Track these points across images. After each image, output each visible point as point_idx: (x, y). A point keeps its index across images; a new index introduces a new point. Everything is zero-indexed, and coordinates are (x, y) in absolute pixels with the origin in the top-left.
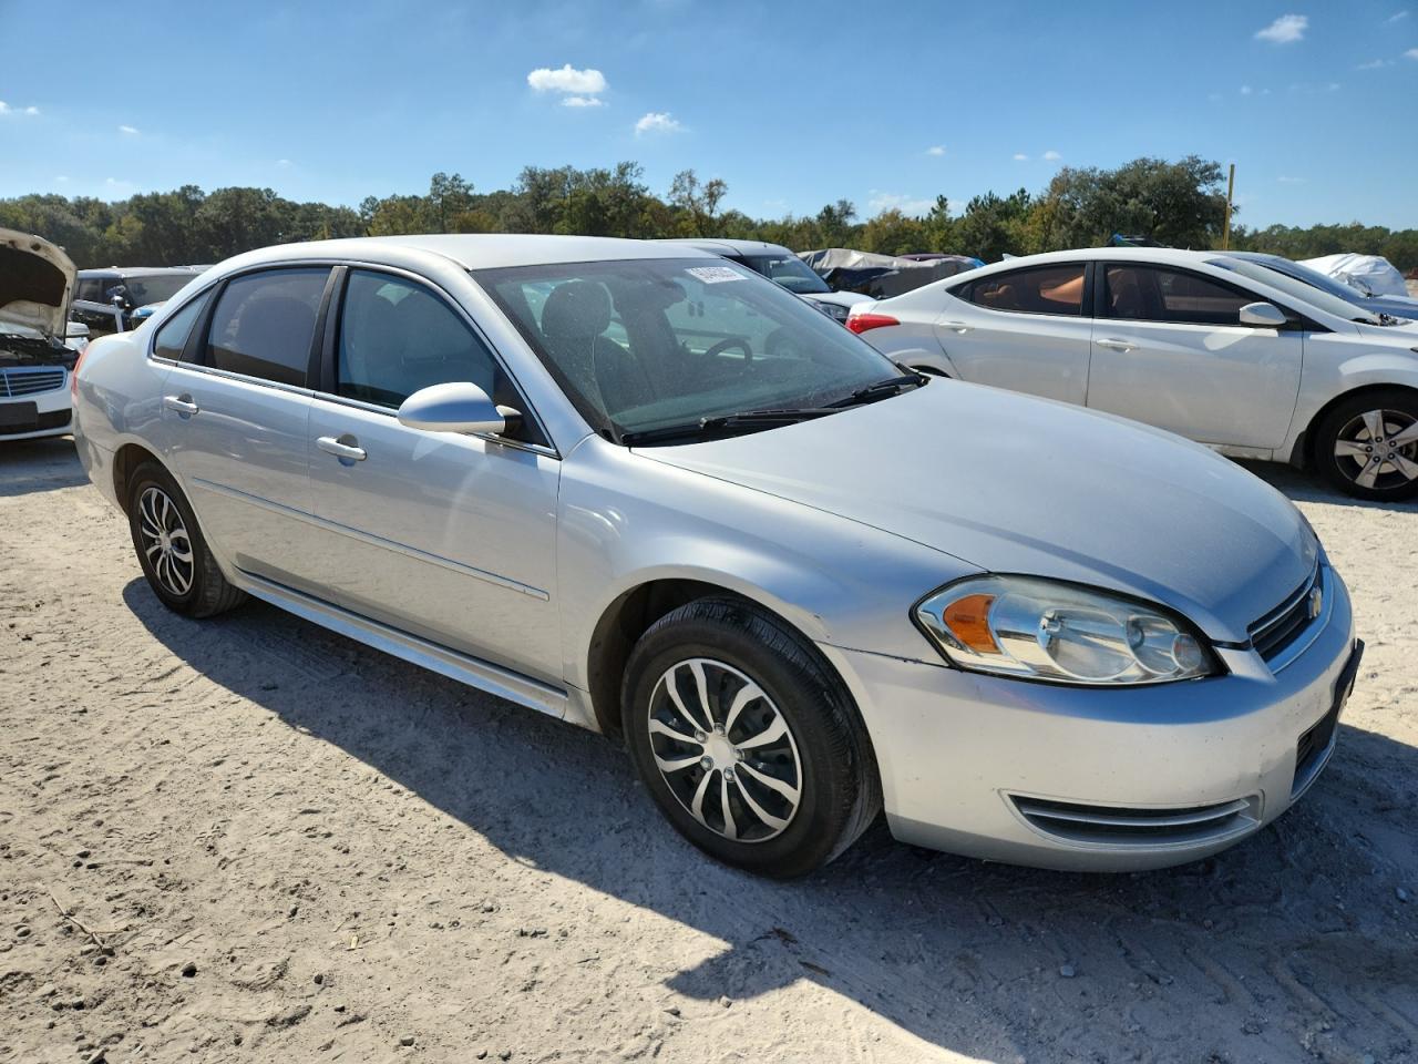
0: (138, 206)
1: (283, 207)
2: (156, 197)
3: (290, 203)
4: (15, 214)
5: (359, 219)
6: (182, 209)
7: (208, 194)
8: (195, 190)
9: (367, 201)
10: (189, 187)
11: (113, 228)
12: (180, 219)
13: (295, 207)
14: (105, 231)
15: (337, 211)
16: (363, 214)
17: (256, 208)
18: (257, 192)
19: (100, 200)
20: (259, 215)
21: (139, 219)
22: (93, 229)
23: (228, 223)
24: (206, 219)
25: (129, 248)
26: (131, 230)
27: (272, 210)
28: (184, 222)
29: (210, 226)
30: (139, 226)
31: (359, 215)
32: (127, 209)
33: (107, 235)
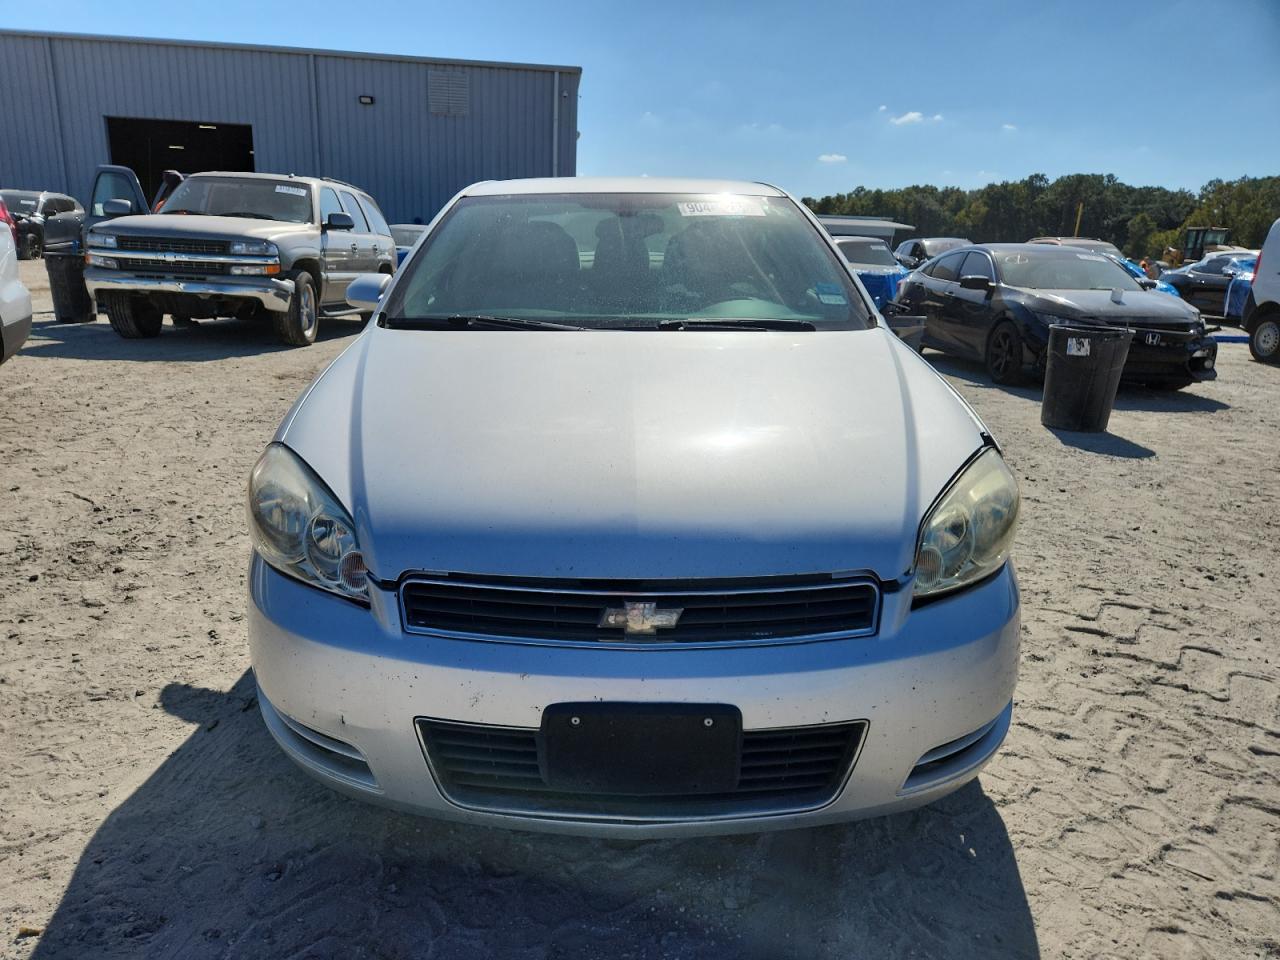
0: (988, 194)
1: (1120, 190)
2: (1005, 186)
3: (1127, 188)
4: (895, 201)
5: (1195, 201)
6: (1025, 195)
7: (1052, 181)
8: (1041, 178)
9: (1210, 183)
10: (1037, 176)
11: (963, 212)
12: (1021, 204)
13: (1131, 190)
14: (956, 214)
15: (1174, 195)
16: (1201, 197)
17: (1093, 193)
18: (1098, 179)
19: (961, 189)
20: (1094, 198)
21: (986, 204)
22: (947, 213)
23: (1062, 206)
24: (1043, 204)
25: (970, 229)
26: (978, 213)
27: (1108, 194)
28: (1023, 207)
29: (1046, 210)
30: (984, 210)
31: (1197, 198)
32: (978, 196)
33: (956, 218)
